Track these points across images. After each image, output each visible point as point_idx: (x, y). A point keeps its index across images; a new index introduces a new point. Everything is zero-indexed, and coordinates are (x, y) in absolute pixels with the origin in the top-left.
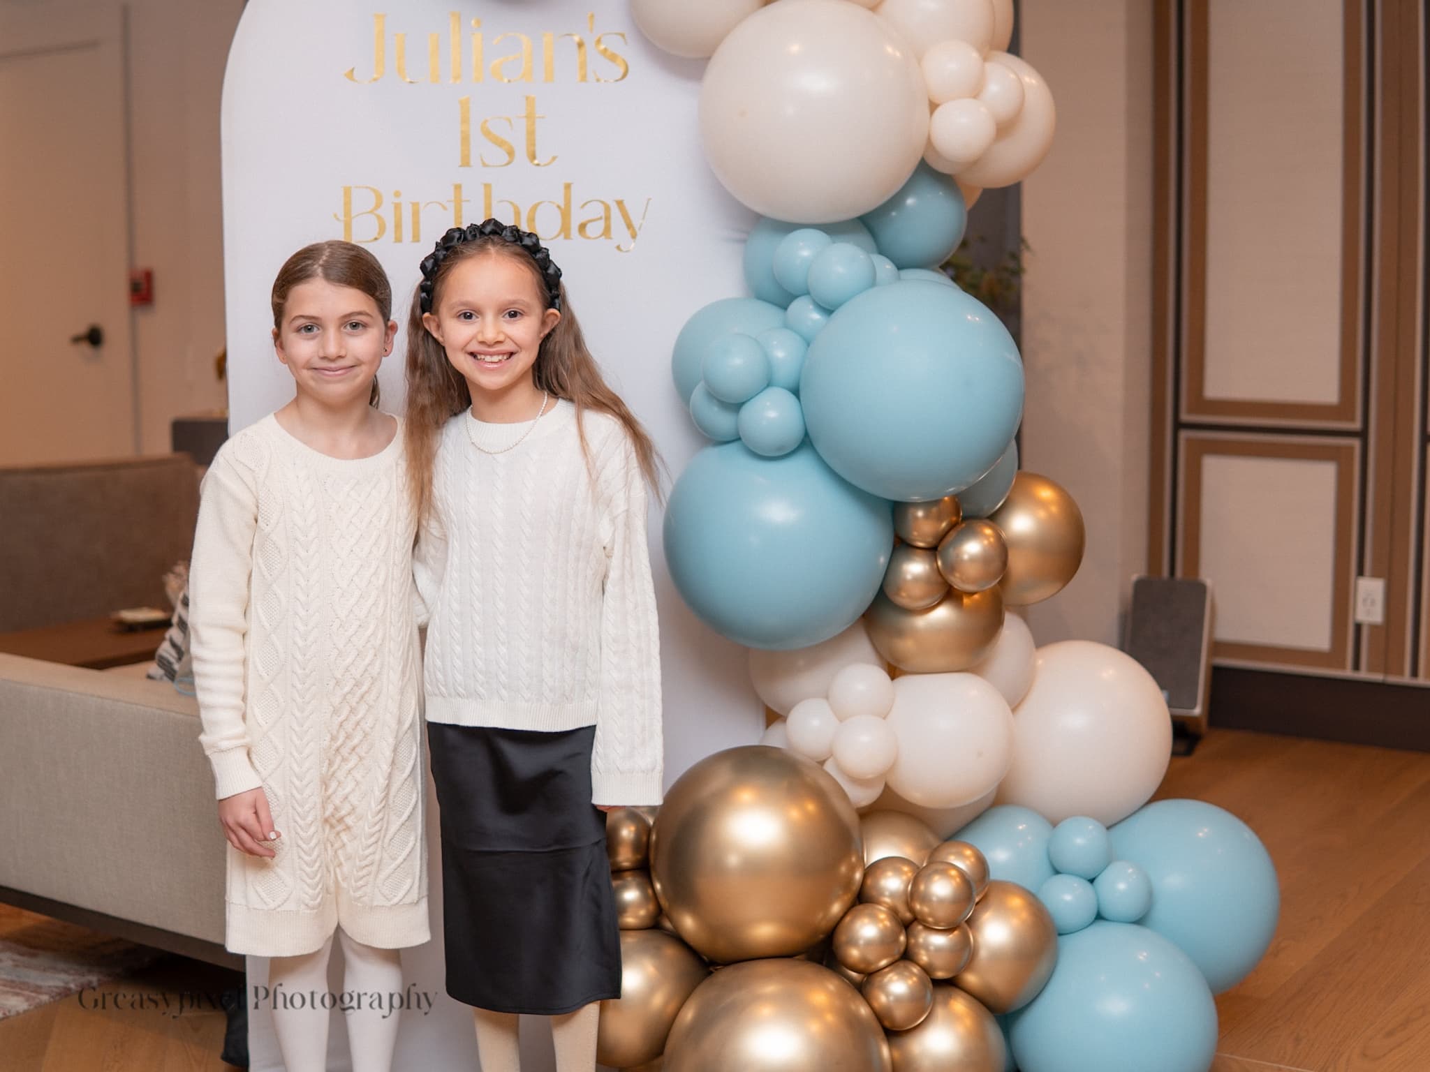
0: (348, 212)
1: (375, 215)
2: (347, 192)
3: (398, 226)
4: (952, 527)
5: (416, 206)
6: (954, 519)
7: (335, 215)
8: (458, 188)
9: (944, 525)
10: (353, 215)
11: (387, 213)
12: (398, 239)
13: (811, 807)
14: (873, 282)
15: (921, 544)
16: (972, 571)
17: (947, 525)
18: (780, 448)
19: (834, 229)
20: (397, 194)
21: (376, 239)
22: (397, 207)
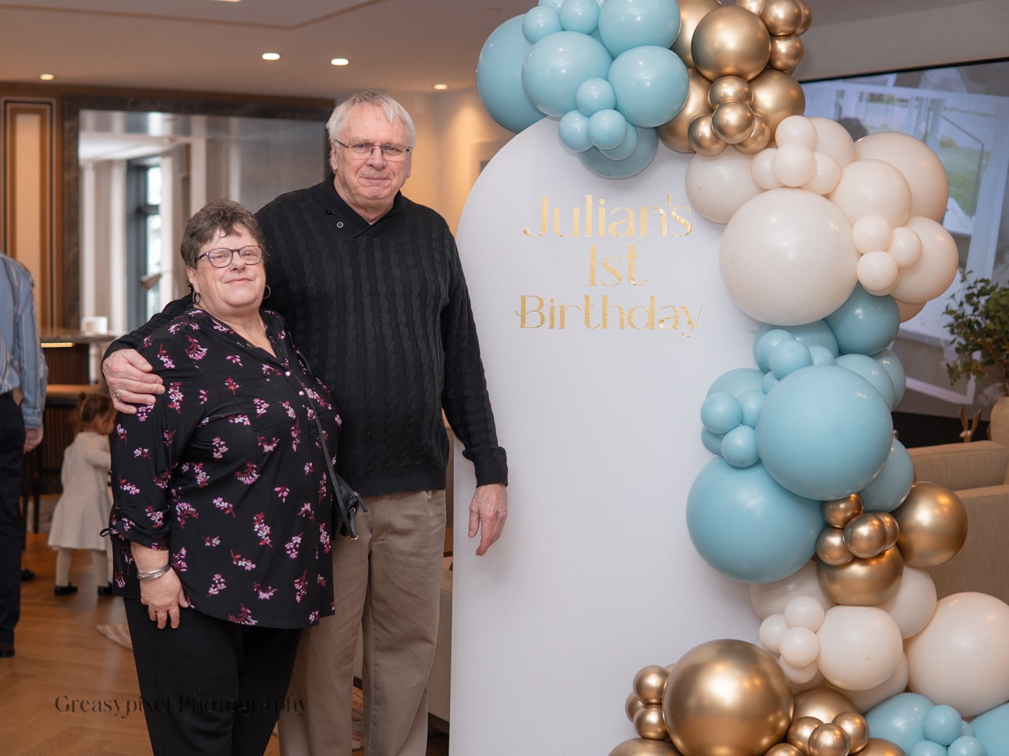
0: (523, 311)
1: (539, 312)
2: (523, 299)
3: (552, 319)
4: (854, 515)
5: (563, 307)
6: (856, 511)
7: (516, 312)
8: (587, 297)
9: (849, 514)
10: (526, 312)
11: (546, 311)
12: (552, 327)
13: (757, 682)
14: (810, 363)
15: (838, 526)
16: (863, 545)
17: (851, 514)
18: (743, 463)
19: (794, 329)
20: (552, 301)
21: (539, 326)
22: (552, 308)
